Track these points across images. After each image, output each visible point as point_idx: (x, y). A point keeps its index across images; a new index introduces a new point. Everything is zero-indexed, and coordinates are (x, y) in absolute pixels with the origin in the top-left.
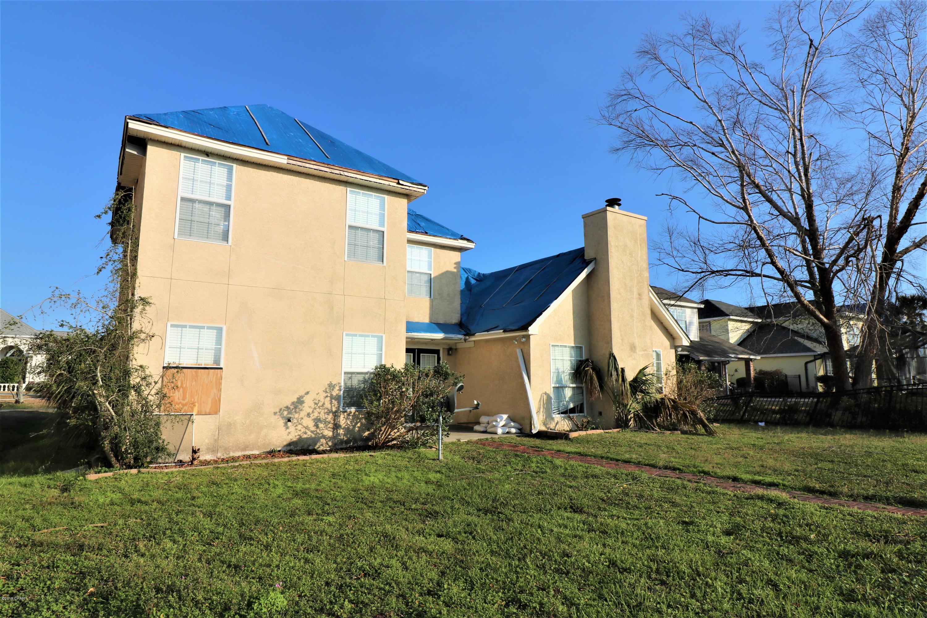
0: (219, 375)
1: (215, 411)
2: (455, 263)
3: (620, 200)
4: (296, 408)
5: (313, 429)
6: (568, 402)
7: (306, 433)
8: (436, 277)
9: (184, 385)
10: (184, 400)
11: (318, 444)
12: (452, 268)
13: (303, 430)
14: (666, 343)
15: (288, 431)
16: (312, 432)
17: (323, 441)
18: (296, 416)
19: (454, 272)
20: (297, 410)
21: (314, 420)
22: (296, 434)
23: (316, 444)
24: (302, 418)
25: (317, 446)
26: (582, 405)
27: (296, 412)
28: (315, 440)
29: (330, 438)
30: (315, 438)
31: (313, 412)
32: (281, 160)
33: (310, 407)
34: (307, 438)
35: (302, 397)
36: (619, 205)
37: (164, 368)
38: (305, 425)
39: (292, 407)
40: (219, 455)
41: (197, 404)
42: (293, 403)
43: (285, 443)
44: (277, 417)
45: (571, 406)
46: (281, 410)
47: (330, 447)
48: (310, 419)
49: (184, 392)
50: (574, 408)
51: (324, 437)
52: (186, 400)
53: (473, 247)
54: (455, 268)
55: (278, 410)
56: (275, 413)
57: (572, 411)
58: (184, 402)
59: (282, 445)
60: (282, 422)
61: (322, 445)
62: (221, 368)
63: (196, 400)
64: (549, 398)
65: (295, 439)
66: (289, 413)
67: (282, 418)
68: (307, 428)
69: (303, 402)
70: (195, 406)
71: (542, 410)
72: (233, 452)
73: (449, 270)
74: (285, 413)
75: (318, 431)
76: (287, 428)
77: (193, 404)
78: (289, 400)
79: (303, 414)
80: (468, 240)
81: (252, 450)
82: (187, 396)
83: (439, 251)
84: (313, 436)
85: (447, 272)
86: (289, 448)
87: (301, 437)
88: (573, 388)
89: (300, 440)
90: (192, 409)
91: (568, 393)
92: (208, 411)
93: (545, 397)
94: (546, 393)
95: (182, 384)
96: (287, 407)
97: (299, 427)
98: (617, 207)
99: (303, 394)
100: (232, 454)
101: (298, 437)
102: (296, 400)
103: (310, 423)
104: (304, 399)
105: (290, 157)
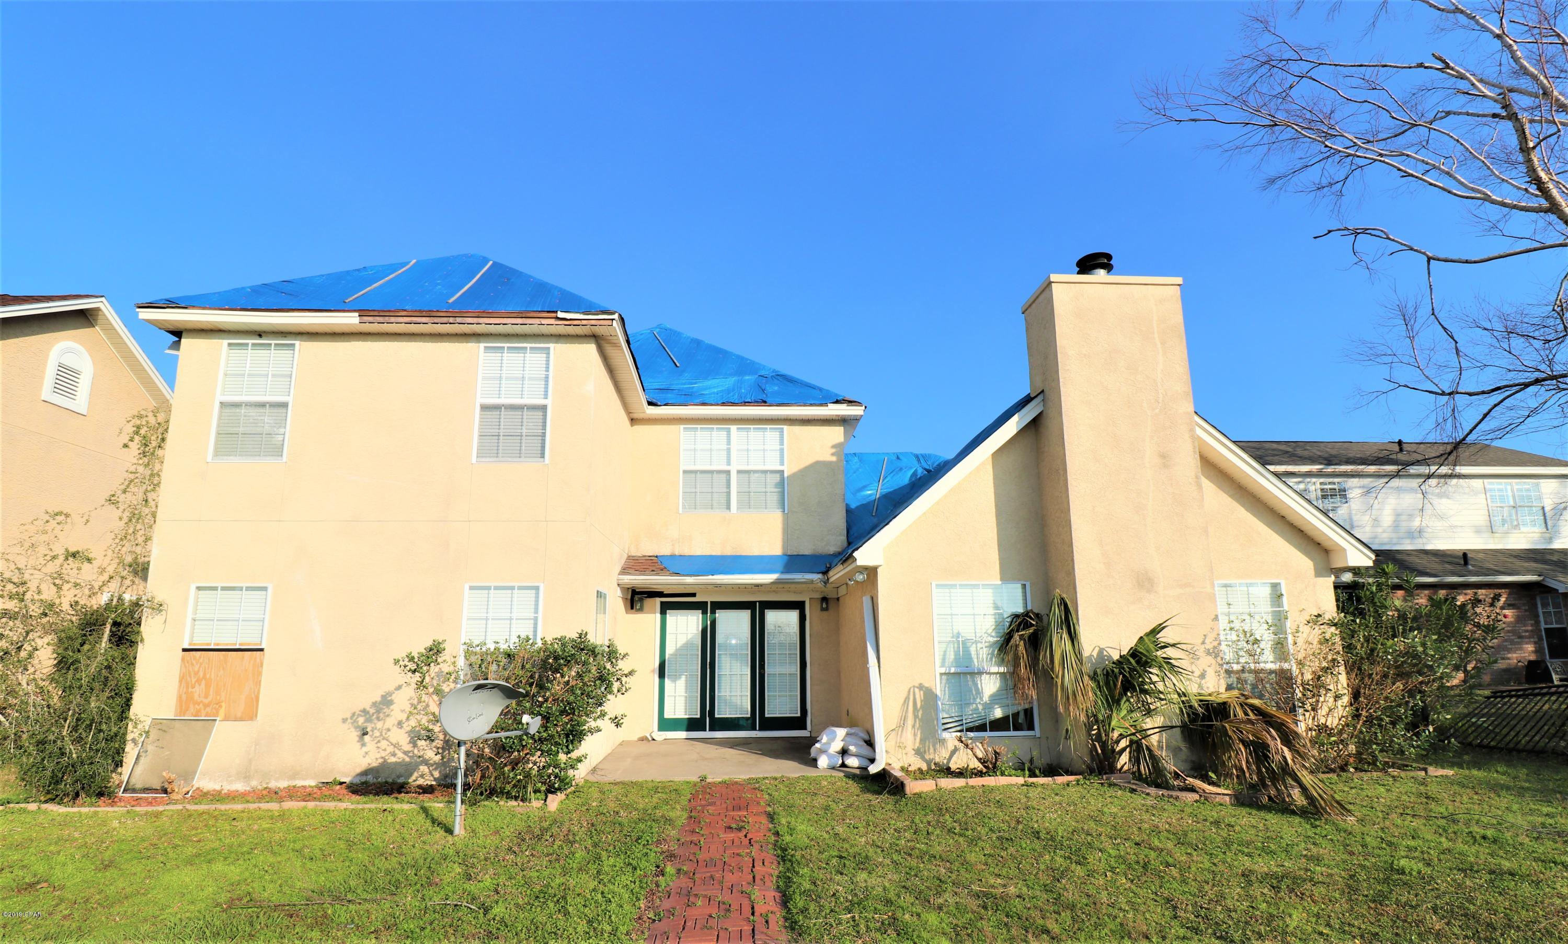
0: (258, 660)
1: (250, 715)
2: (833, 447)
3: (1109, 257)
4: (378, 711)
5: (408, 747)
6: (989, 707)
7: (394, 755)
8: (793, 476)
9: (208, 676)
10: (206, 697)
11: (415, 775)
12: (827, 455)
13: (391, 749)
14: (1303, 563)
15: (365, 749)
16: (405, 753)
17: (424, 769)
18: (379, 725)
19: (831, 462)
20: (381, 715)
21: (409, 733)
22: (378, 756)
23: (411, 775)
24: (389, 730)
25: (413, 778)
26: (1029, 713)
27: (378, 719)
28: (410, 768)
29: (437, 766)
30: (410, 763)
31: (408, 719)
32: (351, 320)
33: (403, 711)
34: (396, 763)
35: (390, 694)
36: (1108, 267)
37: (184, 650)
38: (394, 742)
39: (372, 711)
40: (254, 783)
41: (223, 704)
42: (374, 704)
43: (358, 770)
44: (346, 726)
45: (998, 713)
46: (354, 714)
47: (435, 779)
48: (403, 731)
49: (208, 686)
50: (1005, 719)
51: (426, 762)
52: (209, 699)
53: (861, 413)
54: (833, 454)
55: (348, 715)
56: (344, 720)
57: (998, 725)
58: (206, 701)
59: (353, 774)
60: (354, 735)
61: (422, 776)
62: (262, 650)
63: (223, 698)
64: (930, 696)
65: (375, 764)
66: (368, 720)
67: (356, 728)
68: (396, 746)
69: (391, 703)
70: (221, 706)
71: (910, 722)
72: (277, 780)
73: (821, 459)
74: (361, 720)
75: (416, 751)
76: (363, 745)
77: (219, 703)
78: (366, 700)
79: (390, 722)
80: (850, 402)
81: (304, 779)
82: (211, 693)
83: (797, 429)
84: (407, 759)
85: (817, 463)
86: (364, 779)
87: (385, 761)
88: (1002, 675)
89: (384, 765)
90: (218, 711)
91: (990, 686)
92: (239, 715)
93: (919, 695)
94: (921, 687)
95: (205, 674)
96: (364, 711)
97: (384, 744)
98: (1102, 272)
99: (392, 688)
100: (273, 785)
101: (380, 761)
102: (379, 699)
103: (401, 738)
104: (393, 697)
105: (363, 313)
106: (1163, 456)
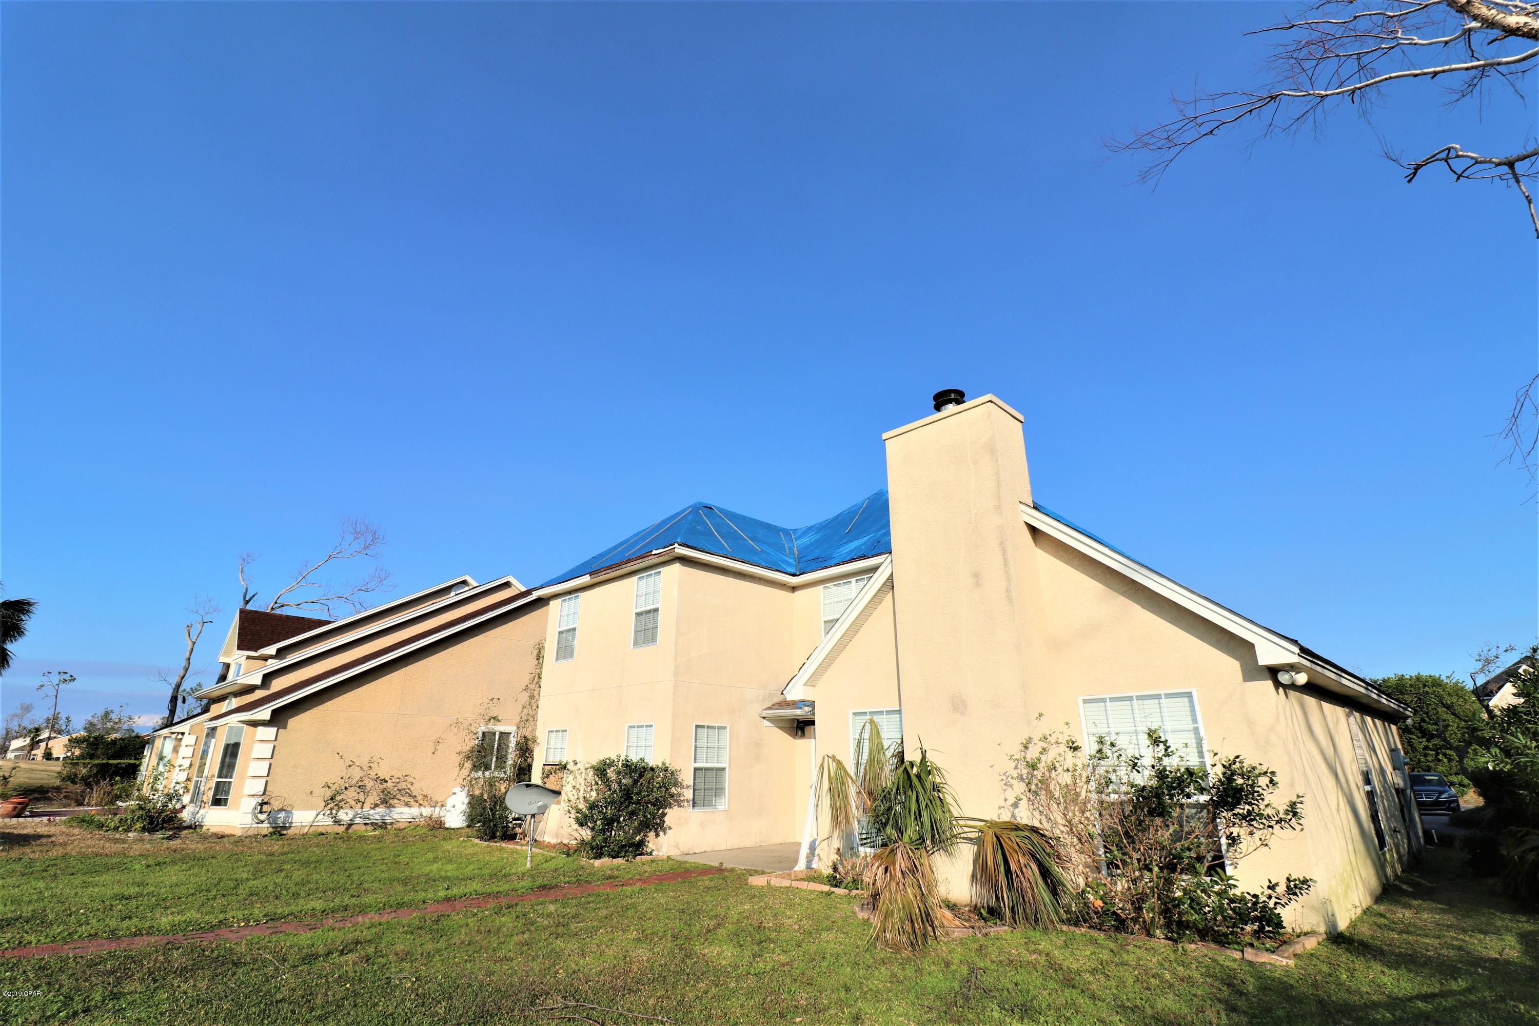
37: (544, 765)
105: (591, 574)
106: (976, 576)
